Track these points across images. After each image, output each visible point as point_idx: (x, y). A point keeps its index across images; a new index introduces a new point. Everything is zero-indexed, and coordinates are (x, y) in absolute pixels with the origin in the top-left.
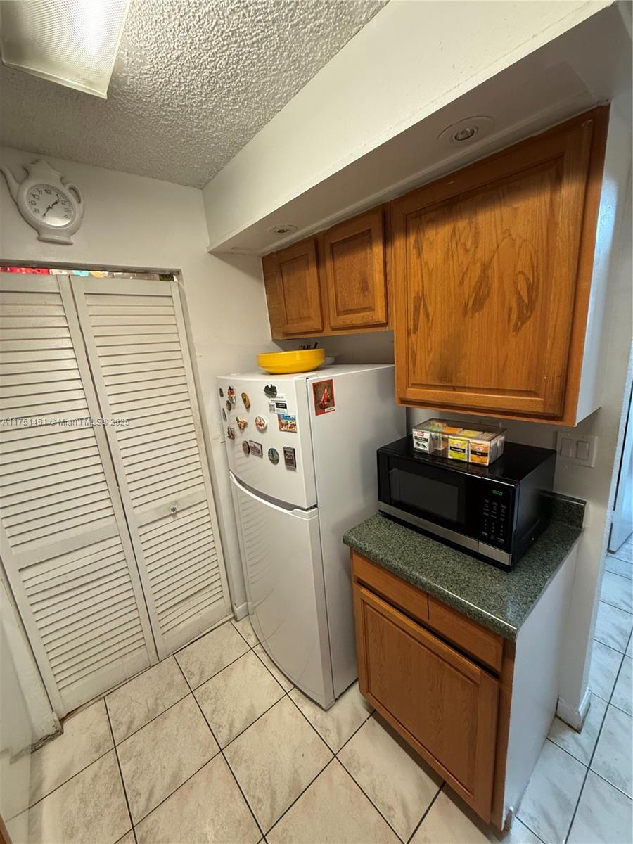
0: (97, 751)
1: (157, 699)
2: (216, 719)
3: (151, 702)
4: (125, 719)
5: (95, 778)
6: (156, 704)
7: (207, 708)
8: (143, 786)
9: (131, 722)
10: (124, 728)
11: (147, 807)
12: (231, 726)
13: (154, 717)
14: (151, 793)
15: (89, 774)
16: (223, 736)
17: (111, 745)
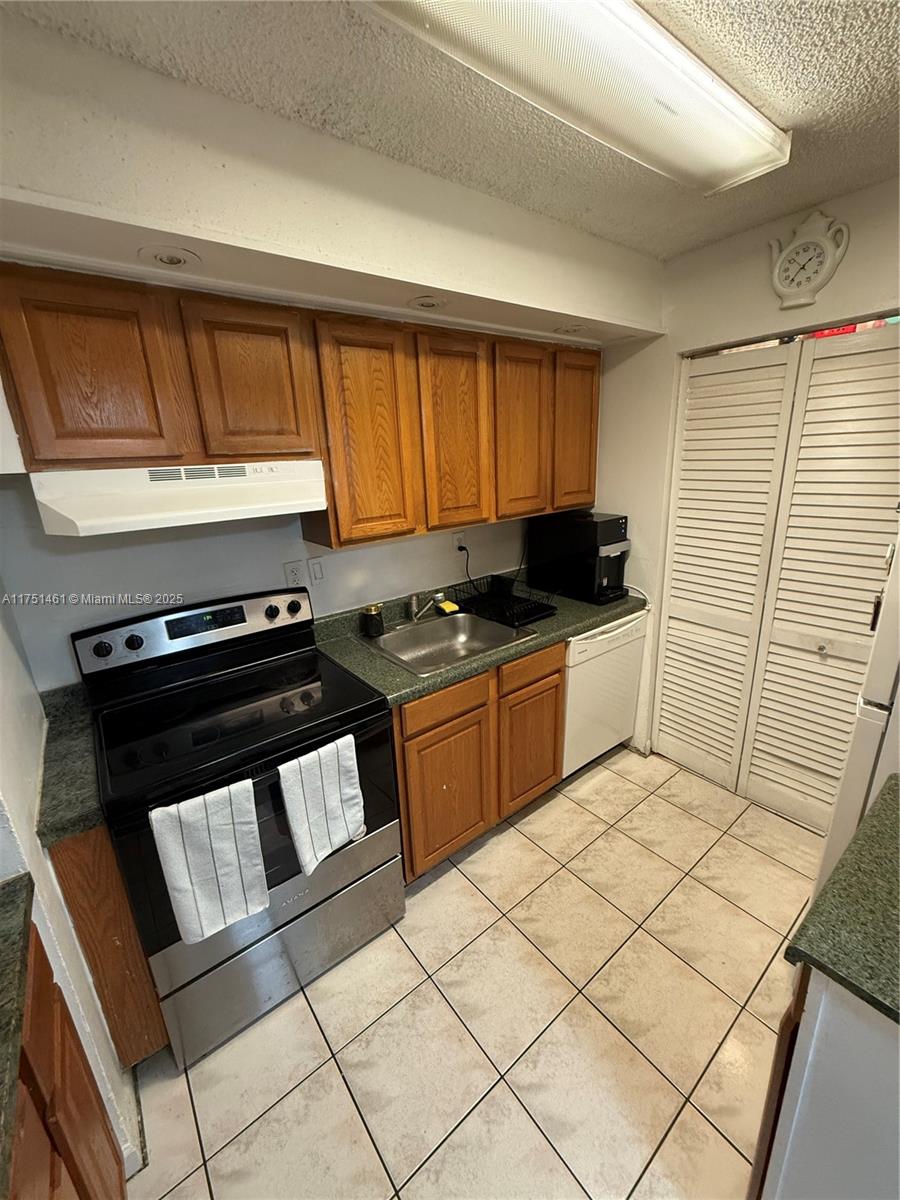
0: (645, 784)
1: (701, 806)
2: (712, 862)
3: (696, 803)
4: (673, 791)
5: (630, 791)
6: (697, 807)
7: (717, 851)
8: (637, 822)
9: (674, 796)
10: (667, 793)
11: (626, 830)
12: (713, 878)
13: (686, 810)
14: (635, 829)
15: (630, 786)
16: (699, 872)
17: (652, 791)
